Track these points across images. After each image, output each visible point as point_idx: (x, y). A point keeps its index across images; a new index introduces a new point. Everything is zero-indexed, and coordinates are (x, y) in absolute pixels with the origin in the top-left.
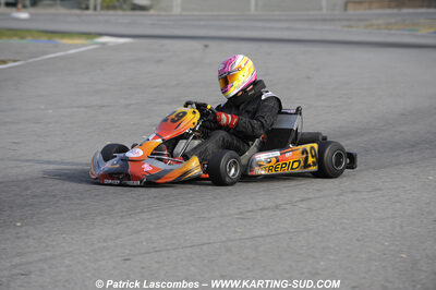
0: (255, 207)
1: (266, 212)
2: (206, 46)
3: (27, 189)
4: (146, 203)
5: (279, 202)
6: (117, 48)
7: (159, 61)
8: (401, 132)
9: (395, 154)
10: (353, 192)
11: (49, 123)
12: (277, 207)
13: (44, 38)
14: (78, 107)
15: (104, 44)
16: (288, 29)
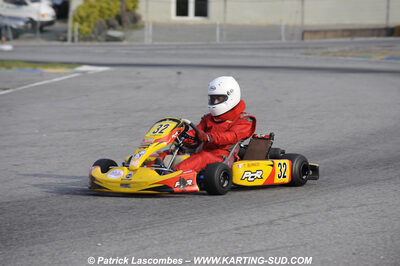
0: (250, 223)
1: (261, 227)
2: (179, 73)
3: (33, 208)
4: (147, 220)
5: (273, 217)
6: (97, 75)
7: (139, 88)
8: (374, 151)
9: (371, 171)
10: (340, 207)
11: (44, 146)
12: (271, 222)
13: (29, 68)
14: (69, 131)
15: (84, 72)
16: (252, 57)
